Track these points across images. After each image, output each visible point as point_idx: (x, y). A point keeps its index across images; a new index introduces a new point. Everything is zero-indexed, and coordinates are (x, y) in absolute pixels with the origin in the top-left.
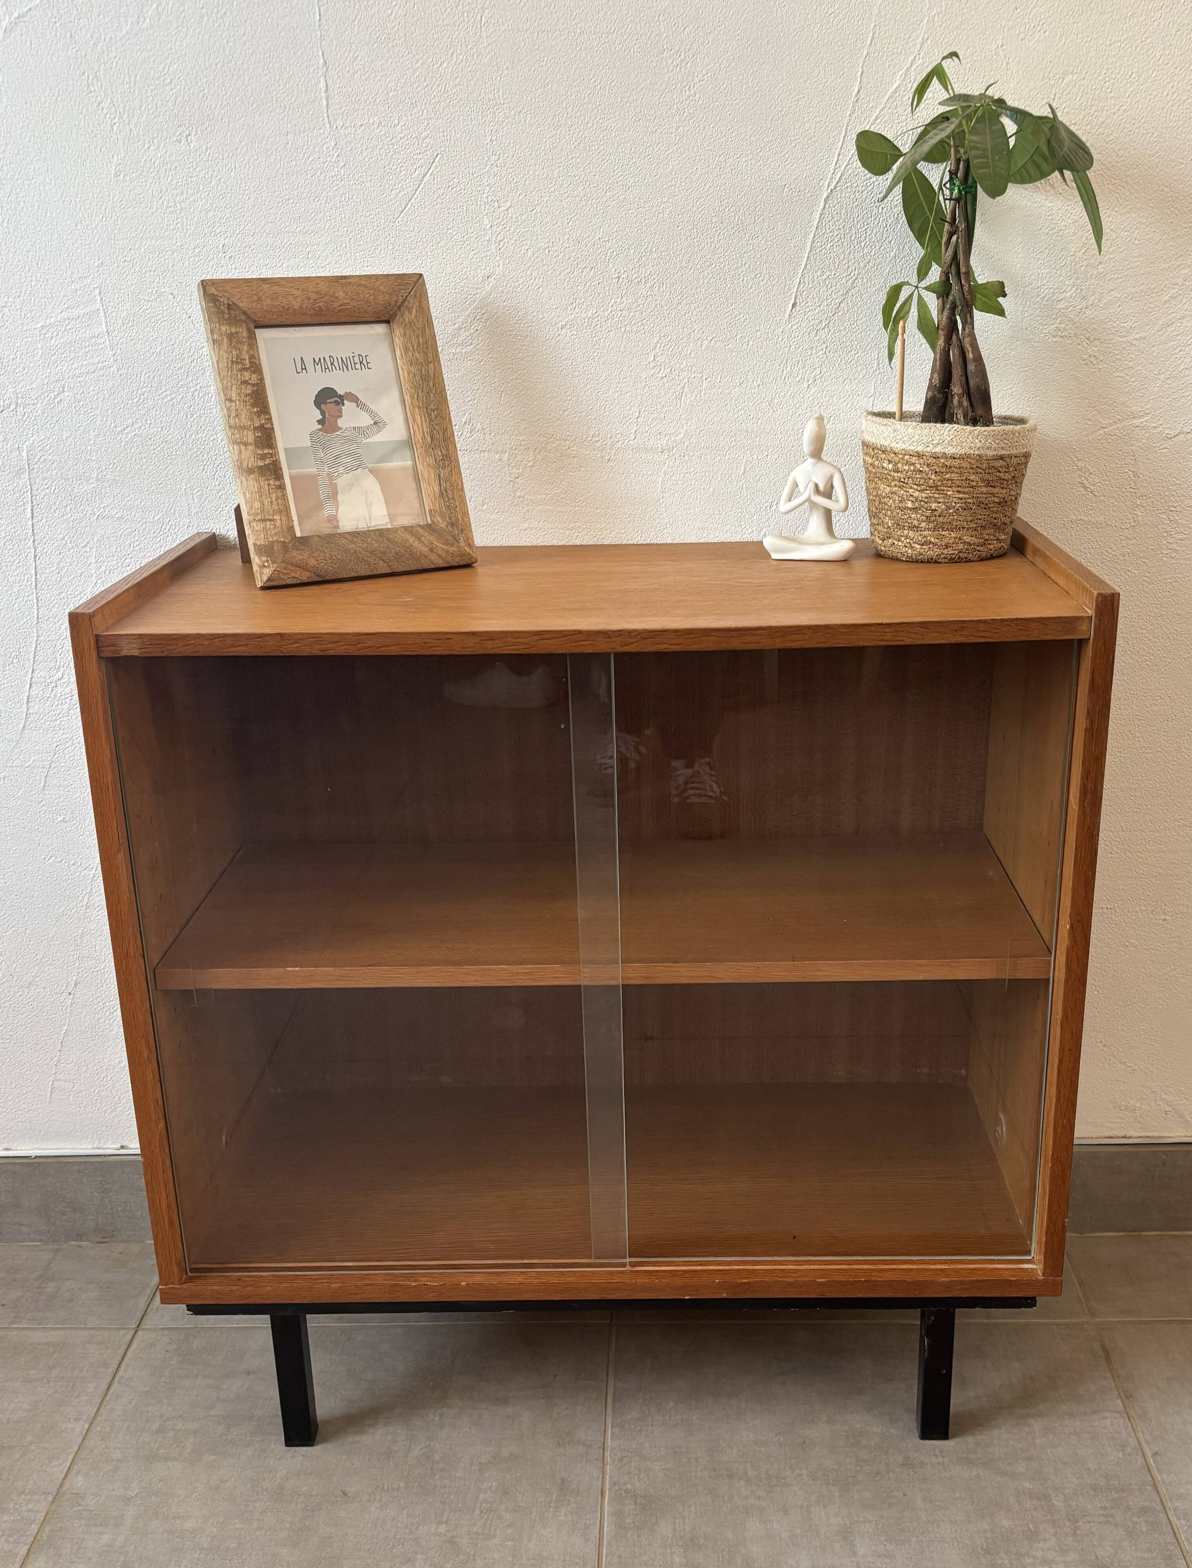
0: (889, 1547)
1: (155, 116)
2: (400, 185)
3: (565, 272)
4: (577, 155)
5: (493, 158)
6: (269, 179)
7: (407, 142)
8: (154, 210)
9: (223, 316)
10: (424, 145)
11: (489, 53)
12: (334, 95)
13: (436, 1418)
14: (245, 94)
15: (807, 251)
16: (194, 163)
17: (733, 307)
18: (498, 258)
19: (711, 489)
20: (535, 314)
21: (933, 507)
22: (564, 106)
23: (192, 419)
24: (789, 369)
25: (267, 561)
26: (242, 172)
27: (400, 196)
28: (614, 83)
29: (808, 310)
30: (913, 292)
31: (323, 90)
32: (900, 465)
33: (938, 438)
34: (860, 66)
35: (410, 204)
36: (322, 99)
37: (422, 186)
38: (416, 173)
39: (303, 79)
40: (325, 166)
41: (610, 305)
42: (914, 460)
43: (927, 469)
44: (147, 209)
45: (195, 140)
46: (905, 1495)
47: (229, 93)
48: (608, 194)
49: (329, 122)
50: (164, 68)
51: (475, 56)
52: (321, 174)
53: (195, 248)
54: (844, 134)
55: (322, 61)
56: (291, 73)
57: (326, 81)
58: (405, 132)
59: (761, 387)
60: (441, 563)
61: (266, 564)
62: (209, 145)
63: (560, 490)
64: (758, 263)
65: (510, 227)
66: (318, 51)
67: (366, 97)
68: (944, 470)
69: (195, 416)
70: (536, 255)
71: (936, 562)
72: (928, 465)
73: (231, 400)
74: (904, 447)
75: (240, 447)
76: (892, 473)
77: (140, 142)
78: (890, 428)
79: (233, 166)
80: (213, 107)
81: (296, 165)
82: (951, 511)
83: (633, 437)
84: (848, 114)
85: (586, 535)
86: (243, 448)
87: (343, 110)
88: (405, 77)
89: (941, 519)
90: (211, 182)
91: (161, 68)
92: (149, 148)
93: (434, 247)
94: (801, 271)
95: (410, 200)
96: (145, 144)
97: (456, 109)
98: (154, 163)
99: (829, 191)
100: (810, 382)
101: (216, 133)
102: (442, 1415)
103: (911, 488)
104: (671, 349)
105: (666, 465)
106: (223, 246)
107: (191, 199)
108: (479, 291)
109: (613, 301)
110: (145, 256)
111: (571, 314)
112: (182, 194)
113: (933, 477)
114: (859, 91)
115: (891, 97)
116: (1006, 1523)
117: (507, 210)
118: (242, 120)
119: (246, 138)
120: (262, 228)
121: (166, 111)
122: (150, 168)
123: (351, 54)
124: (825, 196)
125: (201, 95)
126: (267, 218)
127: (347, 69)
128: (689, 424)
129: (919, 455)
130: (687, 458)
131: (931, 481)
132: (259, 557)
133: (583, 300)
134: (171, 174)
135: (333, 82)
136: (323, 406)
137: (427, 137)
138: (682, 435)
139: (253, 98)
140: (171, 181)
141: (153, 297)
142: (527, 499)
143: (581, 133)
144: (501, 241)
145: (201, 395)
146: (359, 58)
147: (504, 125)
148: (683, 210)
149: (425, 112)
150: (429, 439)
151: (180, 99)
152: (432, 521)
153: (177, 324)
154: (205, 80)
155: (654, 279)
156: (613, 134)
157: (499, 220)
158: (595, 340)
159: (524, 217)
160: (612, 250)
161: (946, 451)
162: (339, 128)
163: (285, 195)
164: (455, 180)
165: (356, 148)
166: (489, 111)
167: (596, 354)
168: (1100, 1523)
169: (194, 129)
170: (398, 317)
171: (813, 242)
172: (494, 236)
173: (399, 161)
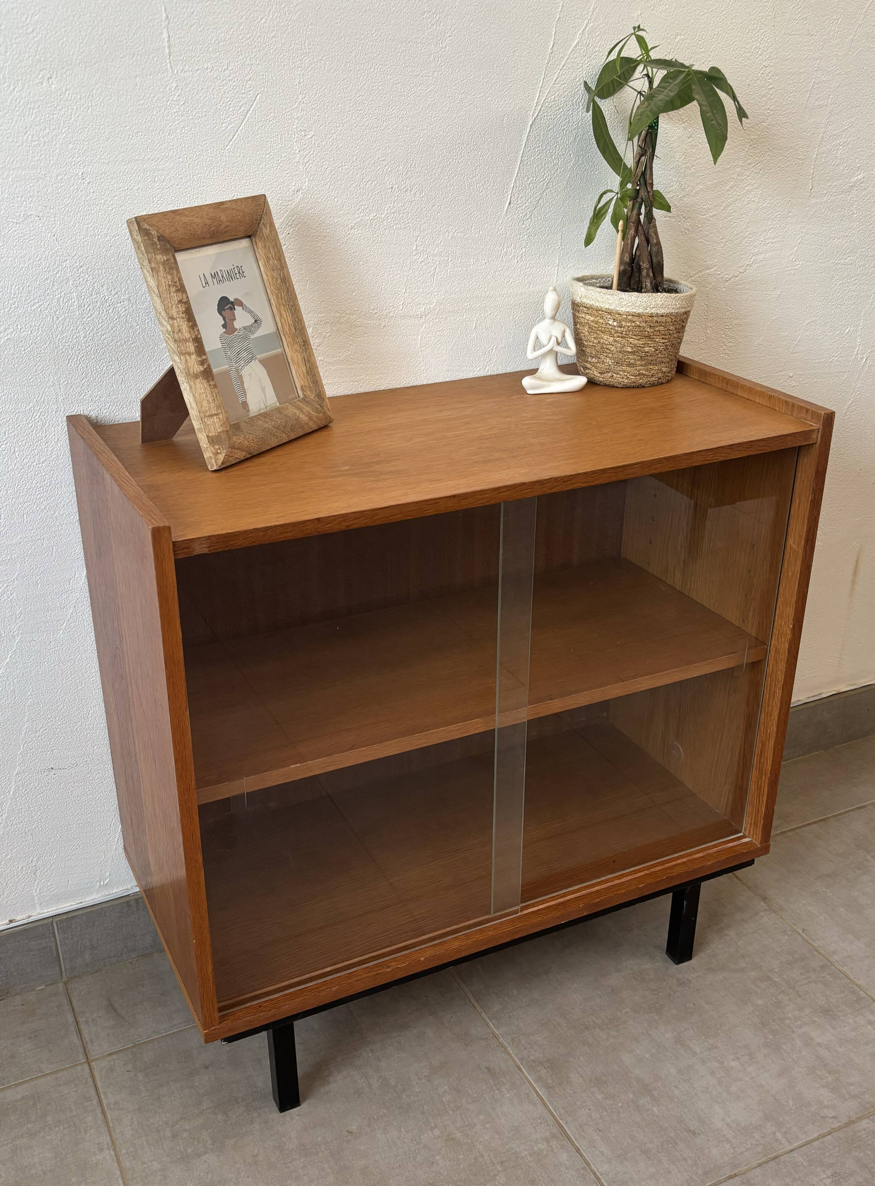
0: (711, 1041)
1: (20, 61)
2: (229, 119)
3: (354, 185)
4: (363, 94)
5: (301, 96)
6: (120, 116)
7: (234, 84)
8: (20, 143)
9: (157, 246)
10: (247, 86)
11: (297, 11)
12: (175, 45)
13: (370, 1055)
14: (99, 42)
15: (519, 164)
16: (55, 103)
17: (470, 207)
18: (304, 176)
19: (454, 341)
20: (331, 219)
21: (646, 351)
22: (354, 55)
23: (58, 321)
24: (505, 250)
25: (220, 449)
26: (98, 110)
27: (229, 128)
28: (390, 37)
29: (518, 206)
30: (614, 197)
31: (166, 40)
32: (623, 323)
33: (654, 303)
34: (554, 27)
35: (237, 135)
36: (164, 47)
37: (246, 120)
38: (242, 109)
39: (148, 31)
40: (168, 104)
41: (386, 209)
42: (635, 319)
43: (645, 325)
44: (13, 144)
45: (55, 83)
46: (694, 1004)
47: (85, 41)
48: (385, 124)
49: (171, 67)
50: (26, 19)
51: (287, 13)
52: (165, 111)
53: (57, 176)
54: (543, 77)
55: (164, 15)
56: (139, 25)
57: (168, 32)
58: (232, 76)
59: (487, 264)
60: (315, 427)
61: (219, 451)
62: (68, 87)
63: (350, 352)
64: (486, 173)
65: (314, 151)
66: (161, 7)
67: (201, 46)
68: (656, 324)
69: (60, 319)
70: (333, 173)
71: (643, 387)
72: (646, 322)
73: (172, 318)
74: (628, 310)
75: (185, 357)
76: (616, 328)
77: (6, 84)
78: (615, 297)
79: (90, 105)
80: (71, 53)
81: (144, 103)
82: (657, 352)
83: (401, 308)
84: (546, 62)
85: (368, 384)
86: (188, 357)
87: (182, 56)
88: (232, 30)
89: (651, 358)
90: (71, 118)
91: (23, 19)
92: (14, 89)
93: (256, 169)
94: (514, 178)
95: (237, 131)
96: (10, 86)
97: (273, 57)
98: (19, 102)
99: (533, 119)
100: (519, 259)
101: (75, 76)
102: (372, 1051)
103: (631, 338)
104: (427, 240)
105: (424, 327)
106: (82, 173)
107: (53, 134)
108: (290, 203)
109: (388, 206)
110: (13, 184)
111: (358, 218)
112: (45, 129)
113: (648, 330)
114: (553, 46)
115: (573, 50)
116: (760, 1002)
117: (311, 138)
118: (97, 65)
119: (101, 80)
120: (116, 157)
121: (29, 57)
122: (15, 107)
123: (189, 10)
124: (531, 123)
125: (60, 43)
126: (120, 148)
127: (185, 22)
128: (439, 295)
129: (639, 315)
130: (437, 320)
131: (647, 333)
132: (213, 446)
133: (366, 206)
134: (34, 112)
135: (173, 33)
136: (223, 312)
137: (250, 79)
138: (435, 303)
139: (106, 46)
140: (34, 119)
141: (21, 220)
142: (326, 362)
143: (366, 76)
144: (307, 162)
145: (65, 300)
146: (195, 14)
147: (309, 69)
148: (436, 135)
149: (248, 59)
150: (294, 330)
151: (41, 46)
152: (305, 395)
153: (43, 242)
154: (64, 30)
155: (416, 188)
156: (389, 78)
157: (306, 146)
158: (375, 236)
159: (324, 143)
160: (387, 167)
161: (658, 312)
162: (179, 72)
163: (135, 129)
164: (271, 114)
165: (193, 89)
166: (298, 59)
167: (375, 247)
168: (806, 984)
169: (55, 73)
170: (258, 233)
171: (522, 157)
172: (302, 159)
173: (228, 99)
